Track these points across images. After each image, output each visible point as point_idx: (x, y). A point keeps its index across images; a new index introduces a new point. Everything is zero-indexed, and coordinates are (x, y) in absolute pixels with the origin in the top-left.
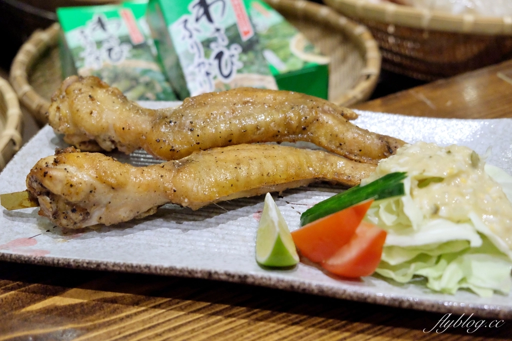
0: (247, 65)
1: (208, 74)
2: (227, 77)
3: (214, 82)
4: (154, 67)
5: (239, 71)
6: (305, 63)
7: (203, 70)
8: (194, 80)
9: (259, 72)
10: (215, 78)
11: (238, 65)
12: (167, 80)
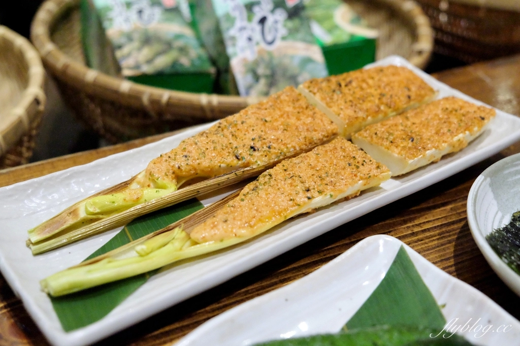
0: (292, 33)
1: (250, 39)
2: (271, 43)
3: (256, 49)
4: (188, 32)
5: (284, 38)
6: (352, 36)
7: (245, 34)
8: (234, 45)
9: (304, 40)
10: (258, 44)
11: (282, 31)
12: (202, 45)
